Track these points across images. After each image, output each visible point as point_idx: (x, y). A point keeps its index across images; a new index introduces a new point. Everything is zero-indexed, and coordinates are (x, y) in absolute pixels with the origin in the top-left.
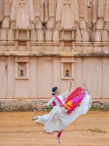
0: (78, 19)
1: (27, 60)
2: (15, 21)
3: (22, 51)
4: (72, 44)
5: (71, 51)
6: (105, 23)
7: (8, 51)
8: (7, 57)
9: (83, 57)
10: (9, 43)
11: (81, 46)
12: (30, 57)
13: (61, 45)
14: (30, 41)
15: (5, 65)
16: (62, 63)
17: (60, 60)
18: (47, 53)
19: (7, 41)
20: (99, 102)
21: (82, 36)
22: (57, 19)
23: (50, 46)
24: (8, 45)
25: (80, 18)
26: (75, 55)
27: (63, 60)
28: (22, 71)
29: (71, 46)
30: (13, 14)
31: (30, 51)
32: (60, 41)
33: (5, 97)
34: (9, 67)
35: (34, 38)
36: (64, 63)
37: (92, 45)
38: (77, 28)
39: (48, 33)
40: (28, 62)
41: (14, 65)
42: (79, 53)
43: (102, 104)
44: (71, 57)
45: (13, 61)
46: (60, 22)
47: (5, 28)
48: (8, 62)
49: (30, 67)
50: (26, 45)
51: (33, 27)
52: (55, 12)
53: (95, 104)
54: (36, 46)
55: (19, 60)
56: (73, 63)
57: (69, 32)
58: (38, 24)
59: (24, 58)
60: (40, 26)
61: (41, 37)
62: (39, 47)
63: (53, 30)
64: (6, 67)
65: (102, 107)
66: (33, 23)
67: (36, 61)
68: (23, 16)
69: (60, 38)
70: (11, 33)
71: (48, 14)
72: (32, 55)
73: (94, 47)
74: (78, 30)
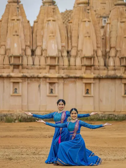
0: (96, 49)
1: (56, 81)
2: (46, 50)
3: (53, 73)
4: (91, 68)
5: (91, 74)
6: (117, 51)
7: (41, 73)
8: (40, 78)
9: (100, 79)
10: (42, 67)
11: (98, 70)
12: (58, 78)
13: (82, 69)
14: (58, 65)
15: (38, 85)
16: (84, 83)
17: (82, 81)
18: (72, 75)
19: (40, 65)
20: (113, 115)
21: (99, 62)
22: (79, 48)
23: (73, 69)
24: (40, 69)
25: (97, 47)
26: (94, 77)
27: (85, 81)
28: (52, 90)
29: (90, 70)
30: (44, 44)
31: (59, 73)
32: (82, 66)
33: (39, 110)
34: (42, 86)
35: (61, 63)
36: (86, 84)
37: (106, 69)
38: (95, 55)
39: (72, 60)
40: (57, 83)
41: (46, 84)
42: (97, 75)
43: (116, 116)
44: (90, 78)
45: (45, 82)
46: (82, 51)
47: (38, 55)
48: (40, 83)
49: (58, 87)
50: (55, 69)
51: (60, 55)
52: (78, 43)
53: (110, 116)
54: (63, 69)
55: (50, 80)
56: (92, 83)
57: (89, 58)
58: (64, 52)
59: (53, 79)
60: (65, 54)
61: (66, 63)
62: (65, 71)
63: (76, 57)
64: (39, 86)
65: (116, 118)
66: (60, 51)
67: (63, 81)
68: (53, 45)
69: (81, 63)
70: (43, 59)
71: (71, 44)
72: (60, 77)
73: (108, 70)
74: (96, 56)
